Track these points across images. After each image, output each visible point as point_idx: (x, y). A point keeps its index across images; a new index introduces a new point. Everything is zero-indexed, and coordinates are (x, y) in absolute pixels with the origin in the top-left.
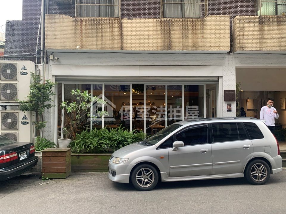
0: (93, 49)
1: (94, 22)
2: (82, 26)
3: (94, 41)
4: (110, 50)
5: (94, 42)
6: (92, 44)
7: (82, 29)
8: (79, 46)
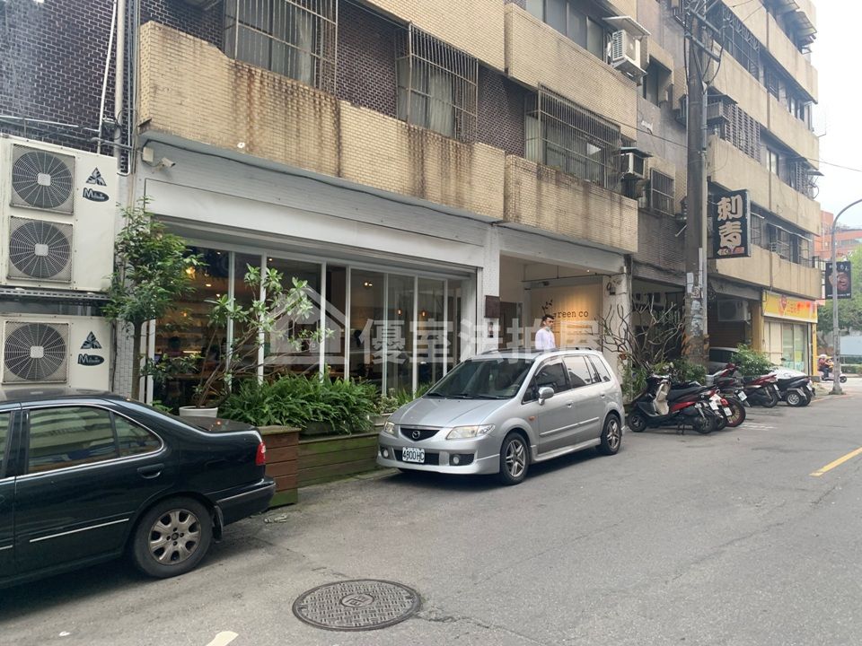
0: (276, 161)
1: (280, 89)
2: (251, 89)
3: (279, 140)
4: (314, 171)
5: (281, 143)
6: (274, 147)
7: (251, 97)
8: (244, 144)
